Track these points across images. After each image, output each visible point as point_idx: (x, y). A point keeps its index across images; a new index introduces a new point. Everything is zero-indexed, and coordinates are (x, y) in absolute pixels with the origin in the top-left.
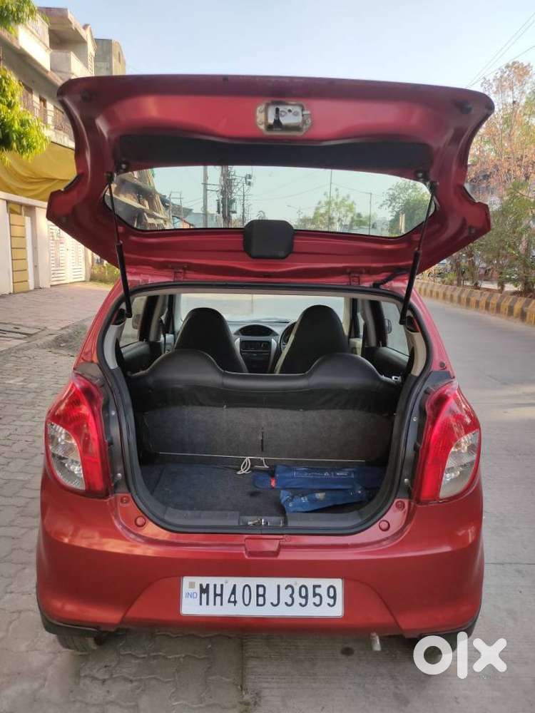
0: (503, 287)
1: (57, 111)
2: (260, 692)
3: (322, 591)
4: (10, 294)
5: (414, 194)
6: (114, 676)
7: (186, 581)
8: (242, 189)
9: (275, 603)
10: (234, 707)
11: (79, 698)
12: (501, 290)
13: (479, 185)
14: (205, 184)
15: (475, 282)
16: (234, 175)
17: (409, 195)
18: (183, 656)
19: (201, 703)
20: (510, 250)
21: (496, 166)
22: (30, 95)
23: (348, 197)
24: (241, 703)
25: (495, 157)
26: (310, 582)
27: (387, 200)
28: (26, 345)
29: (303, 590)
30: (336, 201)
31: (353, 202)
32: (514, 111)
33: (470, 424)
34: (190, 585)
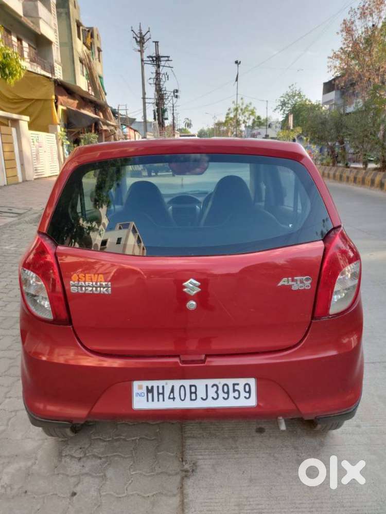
0: (366, 165)
1: (31, 48)
2: (197, 462)
3: (240, 388)
4: (5, 185)
5: (299, 100)
6: (87, 455)
7: (136, 384)
8: (171, 101)
9: (205, 398)
10: (177, 474)
11: (62, 472)
12: (365, 168)
13: (347, 91)
14: (144, 98)
15: (346, 163)
16: (165, 90)
17: (295, 101)
18: (138, 438)
19: (152, 472)
20: (371, 137)
21: (359, 76)
22: (10, 37)
23: (250, 104)
24: (182, 471)
25: (359, 69)
26: (230, 382)
27: (279, 105)
28: (17, 221)
29: (225, 387)
30: (241, 107)
31: (254, 108)
32: (373, 32)
33: (353, 256)
34: (139, 387)
